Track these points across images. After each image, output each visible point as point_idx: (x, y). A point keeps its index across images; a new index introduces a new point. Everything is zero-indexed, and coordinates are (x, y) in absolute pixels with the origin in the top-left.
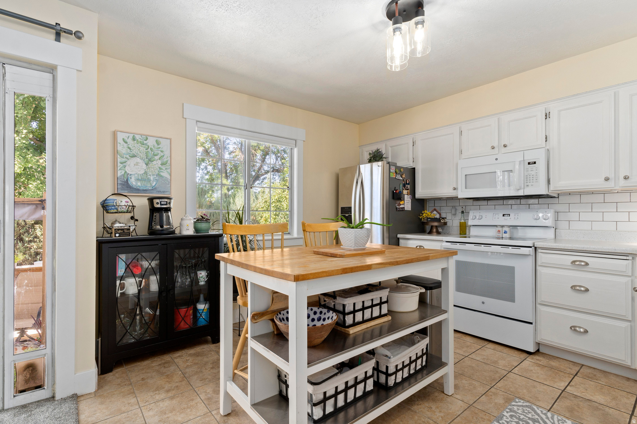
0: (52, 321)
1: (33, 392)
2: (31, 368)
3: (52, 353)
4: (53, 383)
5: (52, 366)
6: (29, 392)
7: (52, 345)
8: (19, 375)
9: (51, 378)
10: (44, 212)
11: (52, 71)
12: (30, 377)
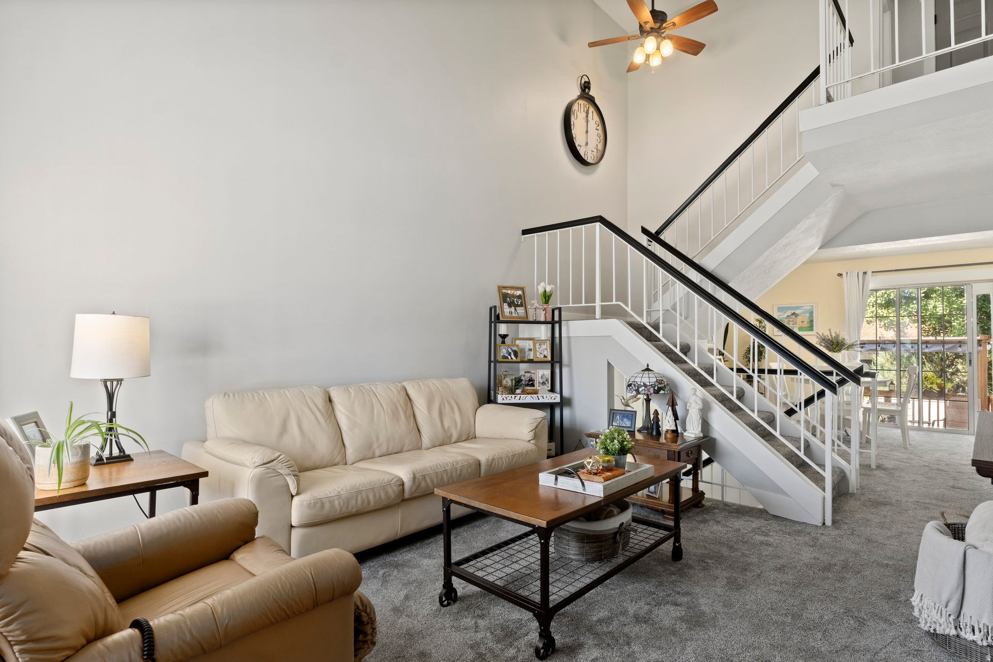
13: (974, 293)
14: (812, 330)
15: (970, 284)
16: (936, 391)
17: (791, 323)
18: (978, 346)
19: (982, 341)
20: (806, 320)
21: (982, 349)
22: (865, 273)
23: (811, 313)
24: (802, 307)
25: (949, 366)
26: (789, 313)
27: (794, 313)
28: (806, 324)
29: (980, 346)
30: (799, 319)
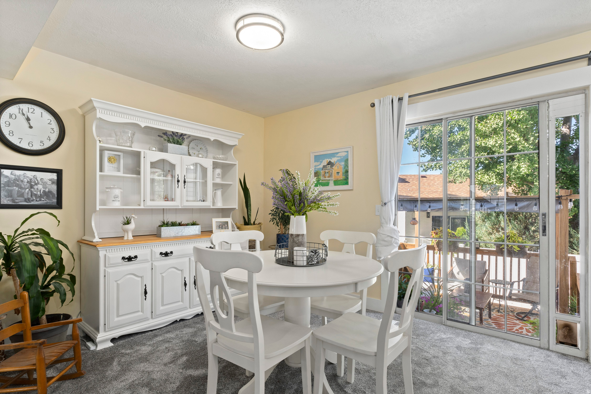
0: (585, 297)
1: (570, 347)
2: (568, 328)
3: (585, 323)
4: (586, 348)
5: (586, 334)
6: (567, 346)
7: (585, 317)
8: (559, 329)
9: (584, 343)
10: (560, 206)
11: (584, 92)
12: (567, 335)
13: (551, 114)
14: (347, 183)
15: (545, 101)
16: (517, 250)
17: (327, 175)
18: (556, 204)
19: (563, 198)
20: (342, 171)
21: (562, 208)
22: (400, 99)
23: (347, 161)
24: (337, 153)
25: (532, 224)
26: (325, 162)
27: (330, 162)
28: (341, 177)
29: (560, 203)
30: (335, 169)
